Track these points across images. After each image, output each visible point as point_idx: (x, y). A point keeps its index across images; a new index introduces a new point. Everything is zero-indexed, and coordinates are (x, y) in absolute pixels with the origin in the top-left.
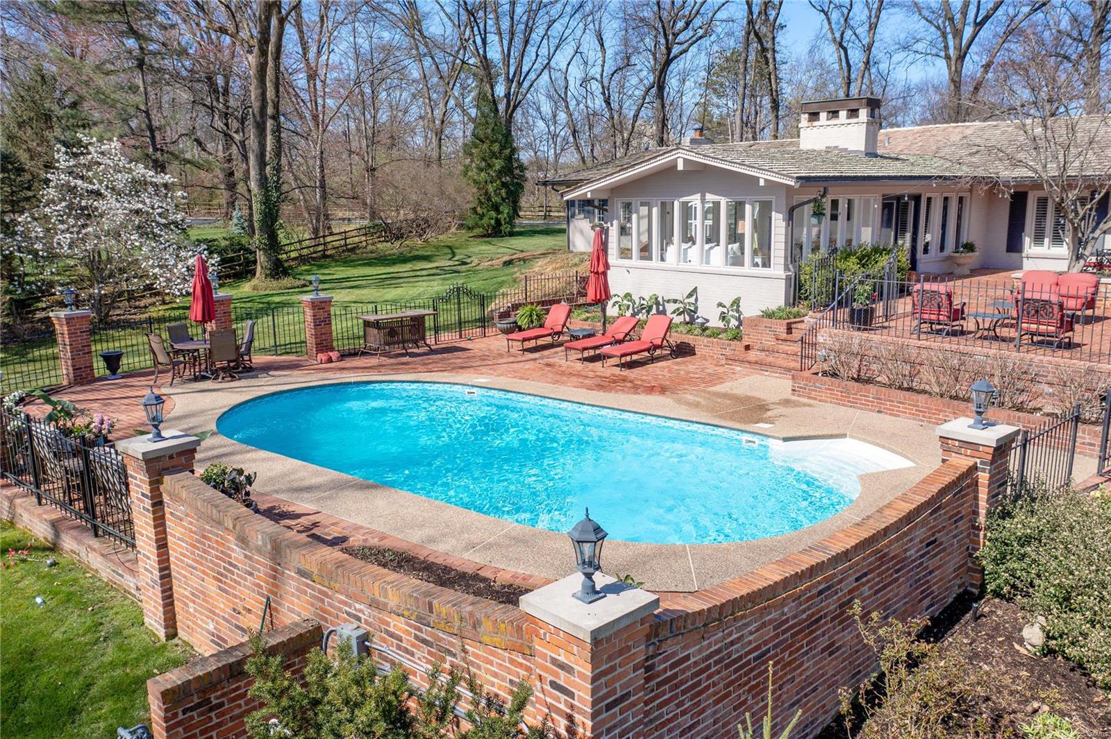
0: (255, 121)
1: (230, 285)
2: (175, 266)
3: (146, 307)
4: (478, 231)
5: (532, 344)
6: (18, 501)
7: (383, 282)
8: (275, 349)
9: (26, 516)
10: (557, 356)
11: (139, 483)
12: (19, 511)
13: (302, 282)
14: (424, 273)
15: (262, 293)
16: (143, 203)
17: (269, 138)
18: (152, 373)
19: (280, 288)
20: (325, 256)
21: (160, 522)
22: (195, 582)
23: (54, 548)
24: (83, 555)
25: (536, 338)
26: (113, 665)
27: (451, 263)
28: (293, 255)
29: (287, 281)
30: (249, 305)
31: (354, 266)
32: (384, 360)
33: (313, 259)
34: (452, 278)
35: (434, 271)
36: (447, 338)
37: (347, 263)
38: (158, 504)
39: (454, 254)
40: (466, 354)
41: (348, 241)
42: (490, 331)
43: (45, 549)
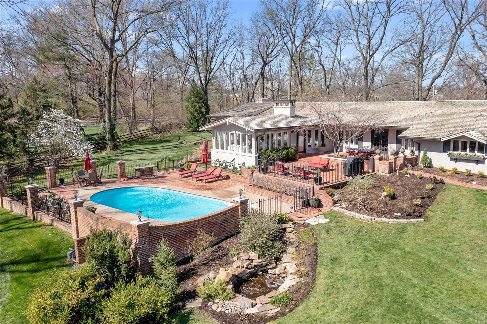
0: (107, 99)
1: (98, 152)
2: (80, 149)
3: (70, 160)
4: (191, 129)
5: (186, 175)
6: (43, 215)
7: (151, 151)
8: (109, 177)
9: (45, 219)
10: (190, 180)
11: (72, 209)
12: (43, 218)
13: (123, 152)
14: (166, 147)
15: (109, 155)
16: (70, 129)
17: (112, 102)
18: (73, 184)
19: (115, 154)
20: (133, 140)
21: (76, 216)
22: (83, 228)
23: (51, 225)
24: (59, 226)
25: (187, 173)
26: (67, 245)
27: (177, 143)
28: (122, 140)
29: (118, 151)
30: (104, 160)
31: (143, 145)
32: (140, 180)
33: (129, 141)
34: (174, 150)
35: (170, 147)
36: (162, 173)
37: (141, 143)
38: (76, 213)
39: (179, 139)
40: (165, 178)
41: (142, 134)
42: (175, 171)
43: (50, 226)
